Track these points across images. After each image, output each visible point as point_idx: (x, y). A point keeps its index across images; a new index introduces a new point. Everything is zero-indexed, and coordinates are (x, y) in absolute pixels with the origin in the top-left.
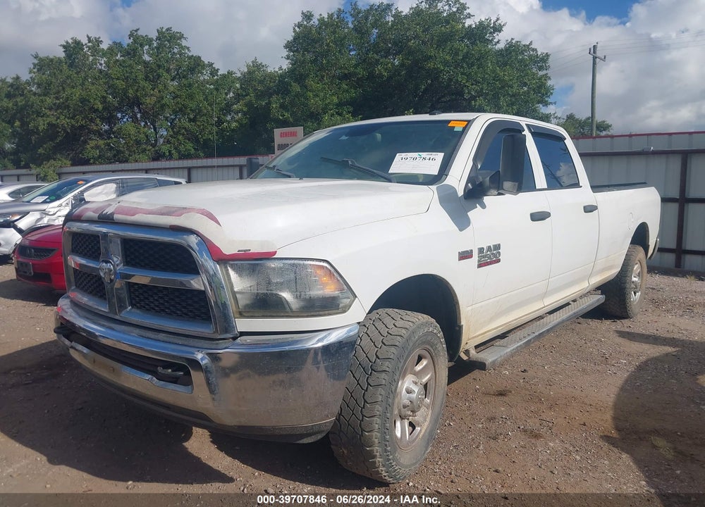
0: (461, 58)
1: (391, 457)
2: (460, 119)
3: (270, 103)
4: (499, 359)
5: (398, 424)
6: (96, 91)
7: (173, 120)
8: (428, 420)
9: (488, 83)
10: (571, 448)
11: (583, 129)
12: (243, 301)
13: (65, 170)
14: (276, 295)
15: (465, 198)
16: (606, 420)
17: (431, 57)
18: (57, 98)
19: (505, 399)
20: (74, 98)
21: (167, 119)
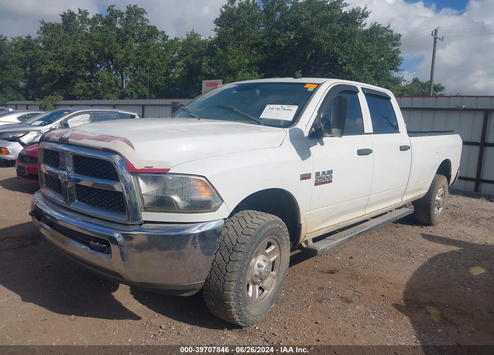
0: (337, 35)
1: (243, 309)
2: (313, 82)
3: (201, 62)
4: (328, 248)
5: (251, 287)
6: (83, 47)
7: (135, 71)
8: (273, 286)
9: (355, 54)
10: (370, 311)
11: (424, 89)
12: (147, 200)
13: (59, 103)
14: (169, 197)
15: (309, 138)
16: (398, 295)
17: (315, 34)
18: (56, 52)
19: (333, 275)
20: (68, 52)
21: (130, 70)
